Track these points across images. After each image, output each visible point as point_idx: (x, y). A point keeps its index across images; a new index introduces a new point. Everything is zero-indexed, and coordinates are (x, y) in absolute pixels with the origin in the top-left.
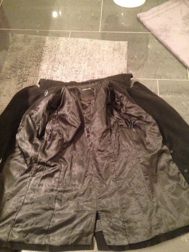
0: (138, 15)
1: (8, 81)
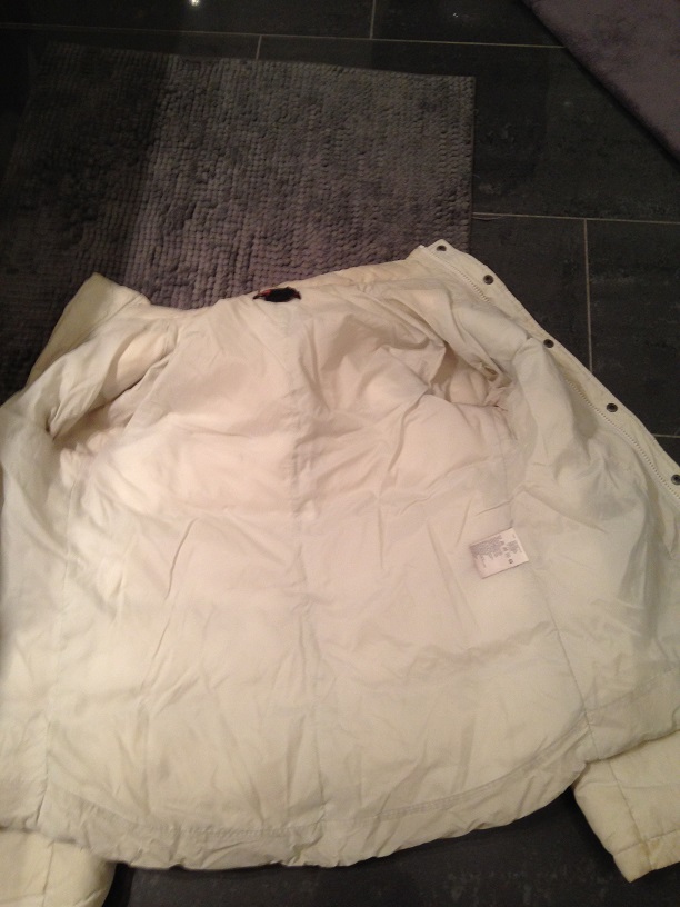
1: (25, 216)
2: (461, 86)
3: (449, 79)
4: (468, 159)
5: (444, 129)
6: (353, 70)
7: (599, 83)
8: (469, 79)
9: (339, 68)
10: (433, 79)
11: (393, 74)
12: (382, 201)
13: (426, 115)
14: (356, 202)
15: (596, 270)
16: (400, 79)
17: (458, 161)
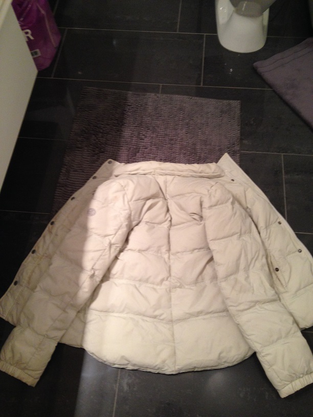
0: (255, 64)
1: (79, 151)
2: (236, 104)
3: (231, 101)
4: (239, 131)
5: (229, 120)
6: (196, 98)
7: (286, 104)
8: (239, 101)
9: (191, 97)
10: (225, 102)
11: (211, 100)
12: (208, 147)
13: (223, 115)
14: (198, 147)
15: (286, 173)
16: (213, 101)
17: (235, 132)
